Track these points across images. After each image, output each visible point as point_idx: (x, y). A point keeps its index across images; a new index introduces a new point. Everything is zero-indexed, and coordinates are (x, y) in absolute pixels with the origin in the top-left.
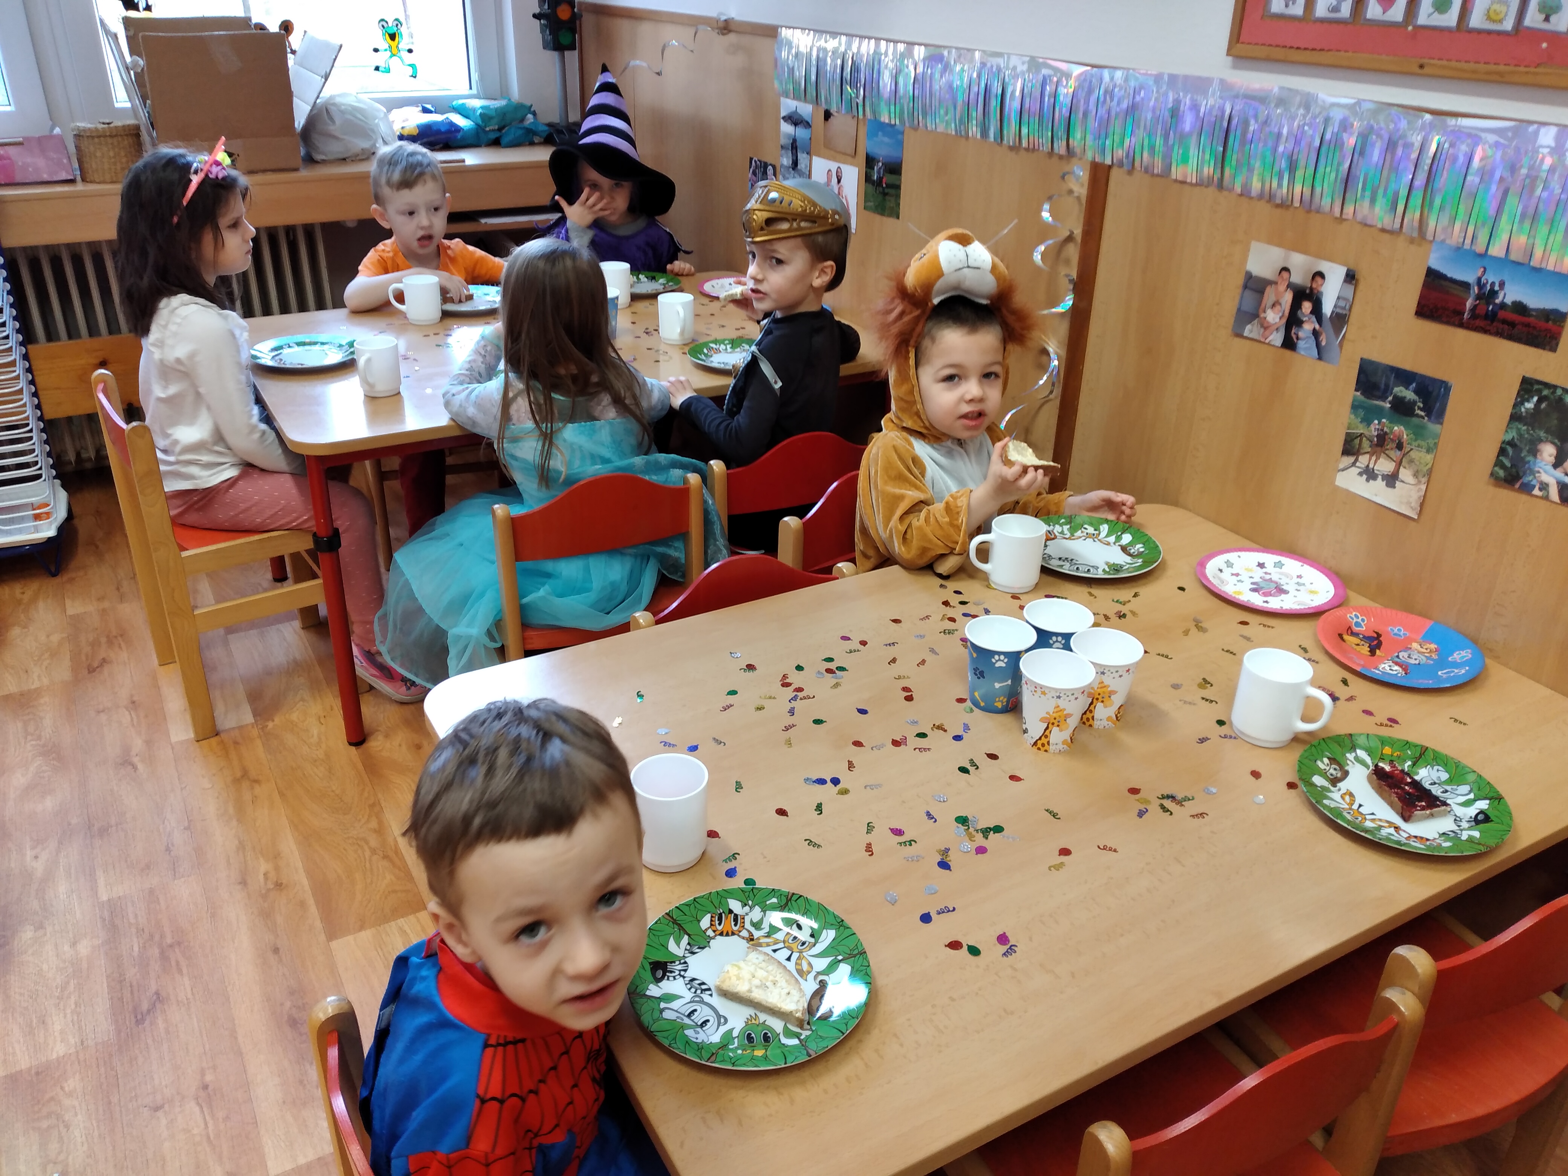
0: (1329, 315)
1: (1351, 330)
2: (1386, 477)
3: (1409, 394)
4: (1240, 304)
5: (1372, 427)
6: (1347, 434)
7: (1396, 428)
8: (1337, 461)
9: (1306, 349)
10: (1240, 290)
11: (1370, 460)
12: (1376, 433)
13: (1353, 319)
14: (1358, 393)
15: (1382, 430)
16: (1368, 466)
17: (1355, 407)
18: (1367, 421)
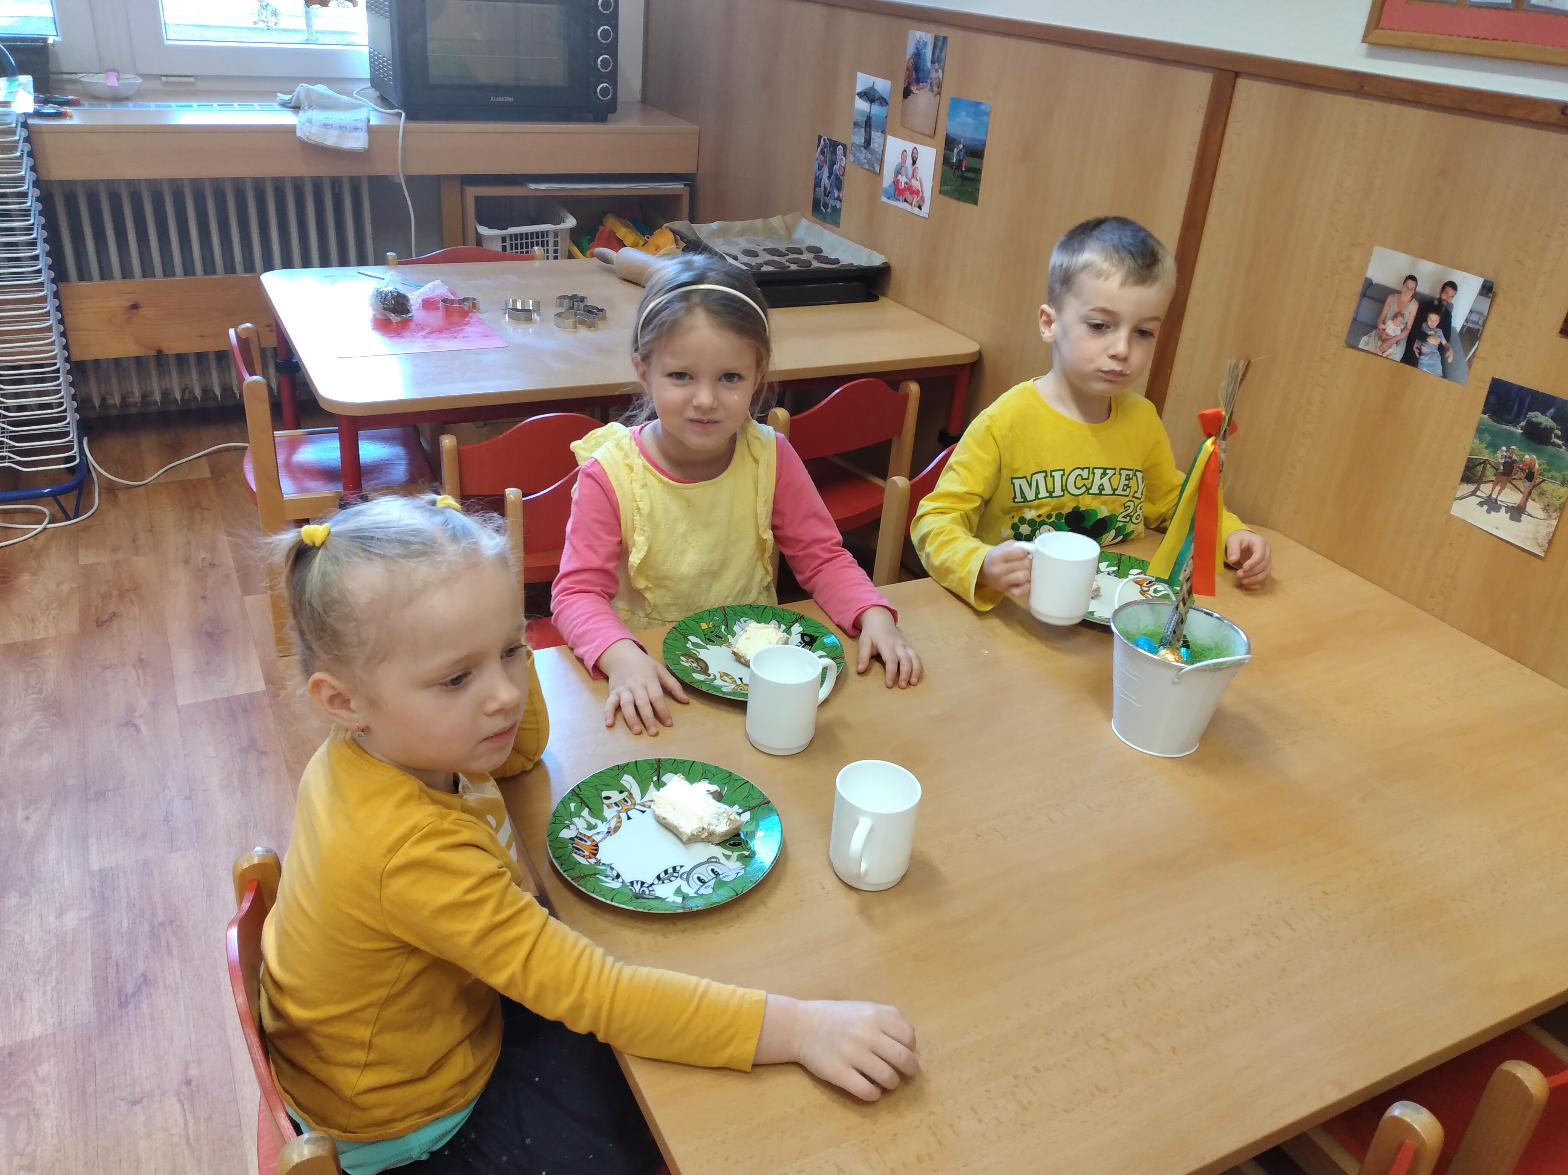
0: (1458, 330)
1: (1482, 347)
2: (1509, 509)
3: (1544, 420)
4: (1357, 312)
5: (1499, 454)
6: (1470, 460)
7: (1527, 456)
8: (1455, 489)
9: (1429, 365)
10: (1357, 298)
11: (1493, 489)
12: (1503, 461)
13: (1487, 335)
14: (1486, 416)
15: (1510, 458)
16: (1490, 495)
17: (1480, 431)
18: (1494, 447)
